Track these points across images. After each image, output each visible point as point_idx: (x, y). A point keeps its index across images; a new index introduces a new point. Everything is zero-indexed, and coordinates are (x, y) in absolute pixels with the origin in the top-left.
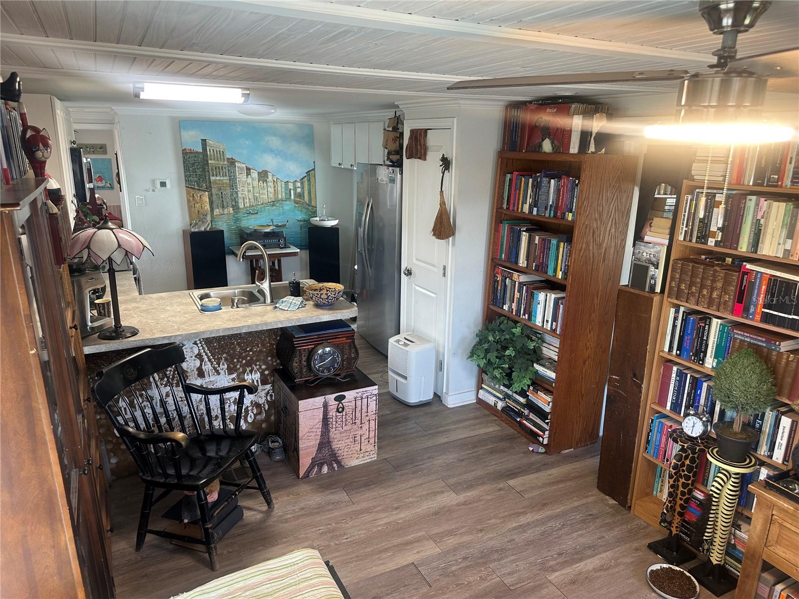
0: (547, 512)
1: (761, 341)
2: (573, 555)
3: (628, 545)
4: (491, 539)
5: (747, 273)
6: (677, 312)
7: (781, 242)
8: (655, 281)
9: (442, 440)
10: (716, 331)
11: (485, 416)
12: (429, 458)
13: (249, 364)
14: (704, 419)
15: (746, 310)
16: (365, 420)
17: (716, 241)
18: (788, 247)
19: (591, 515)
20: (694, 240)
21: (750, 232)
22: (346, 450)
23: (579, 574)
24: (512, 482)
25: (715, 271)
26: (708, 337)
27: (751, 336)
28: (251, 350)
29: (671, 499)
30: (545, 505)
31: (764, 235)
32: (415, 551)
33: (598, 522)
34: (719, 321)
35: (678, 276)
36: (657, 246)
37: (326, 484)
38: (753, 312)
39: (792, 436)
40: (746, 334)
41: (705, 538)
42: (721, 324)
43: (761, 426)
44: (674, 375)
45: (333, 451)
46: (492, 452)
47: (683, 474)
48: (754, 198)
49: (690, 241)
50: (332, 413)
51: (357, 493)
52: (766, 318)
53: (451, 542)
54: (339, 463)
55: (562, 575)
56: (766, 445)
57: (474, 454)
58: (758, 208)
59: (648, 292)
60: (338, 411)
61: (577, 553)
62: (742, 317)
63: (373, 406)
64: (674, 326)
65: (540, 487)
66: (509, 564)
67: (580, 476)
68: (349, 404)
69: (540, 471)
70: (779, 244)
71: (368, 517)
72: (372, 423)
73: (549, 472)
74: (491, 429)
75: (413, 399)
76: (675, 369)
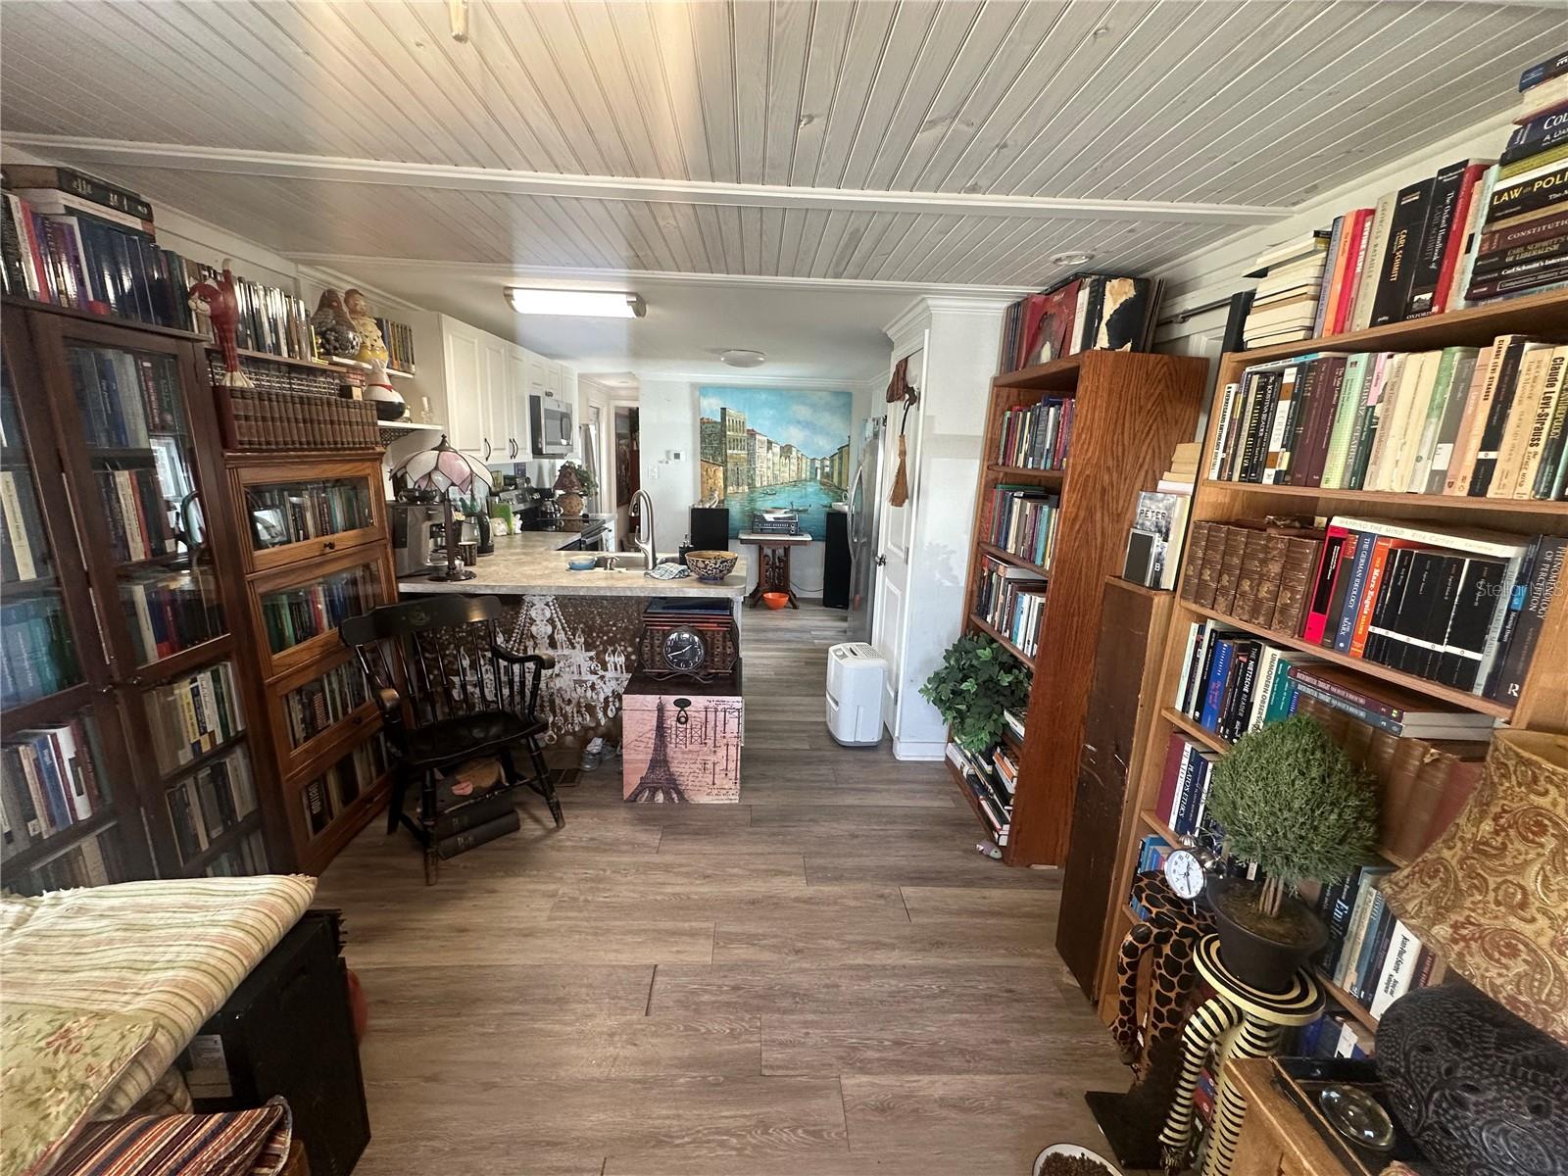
0: (932, 960)
1: (1355, 706)
2: (920, 1055)
3: (1047, 1078)
4: (802, 971)
5: (1338, 541)
6: (1201, 631)
7: (1424, 453)
8: (1162, 565)
9: (850, 800)
10: (1269, 676)
11: (945, 783)
12: (810, 821)
13: (612, 642)
14: (1208, 865)
15: (1333, 628)
16: (721, 742)
17: (1278, 473)
18: (1441, 464)
19: (1011, 991)
20: (1236, 477)
21: (1351, 441)
22: (691, 778)
23: (907, 1097)
24: (908, 891)
25: (1270, 538)
26: (1251, 688)
27: (1334, 689)
28: (614, 625)
29: (1125, 1018)
30: (938, 944)
31: (1380, 441)
32: (675, 949)
33: (1016, 1010)
34: (1278, 653)
35: (1200, 554)
36: (1168, 496)
37: (648, 819)
38: (1348, 634)
39: (1426, 970)
40: (1322, 685)
41: (1161, 1137)
42: (1280, 661)
43: (1347, 918)
44: (1185, 761)
45: (671, 774)
46: (912, 836)
47: (1158, 972)
48: (1363, 358)
49: (1230, 479)
50: (671, 722)
51: (675, 839)
52: (1378, 649)
53: (741, 952)
54: (680, 793)
55: (873, 1085)
56: (1358, 969)
57: (881, 833)
58: (1370, 381)
59: (1150, 588)
60: (678, 720)
61: (931, 1054)
62: (1323, 645)
63: (733, 725)
64: (1195, 660)
65: (950, 913)
66: (794, 1026)
67: (1039, 916)
68: (696, 714)
69: (973, 886)
70: (1419, 459)
71: (660, 877)
72: (732, 751)
73: (987, 892)
74: (936, 804)
75: (846, 736)
76: (1188, 747)
